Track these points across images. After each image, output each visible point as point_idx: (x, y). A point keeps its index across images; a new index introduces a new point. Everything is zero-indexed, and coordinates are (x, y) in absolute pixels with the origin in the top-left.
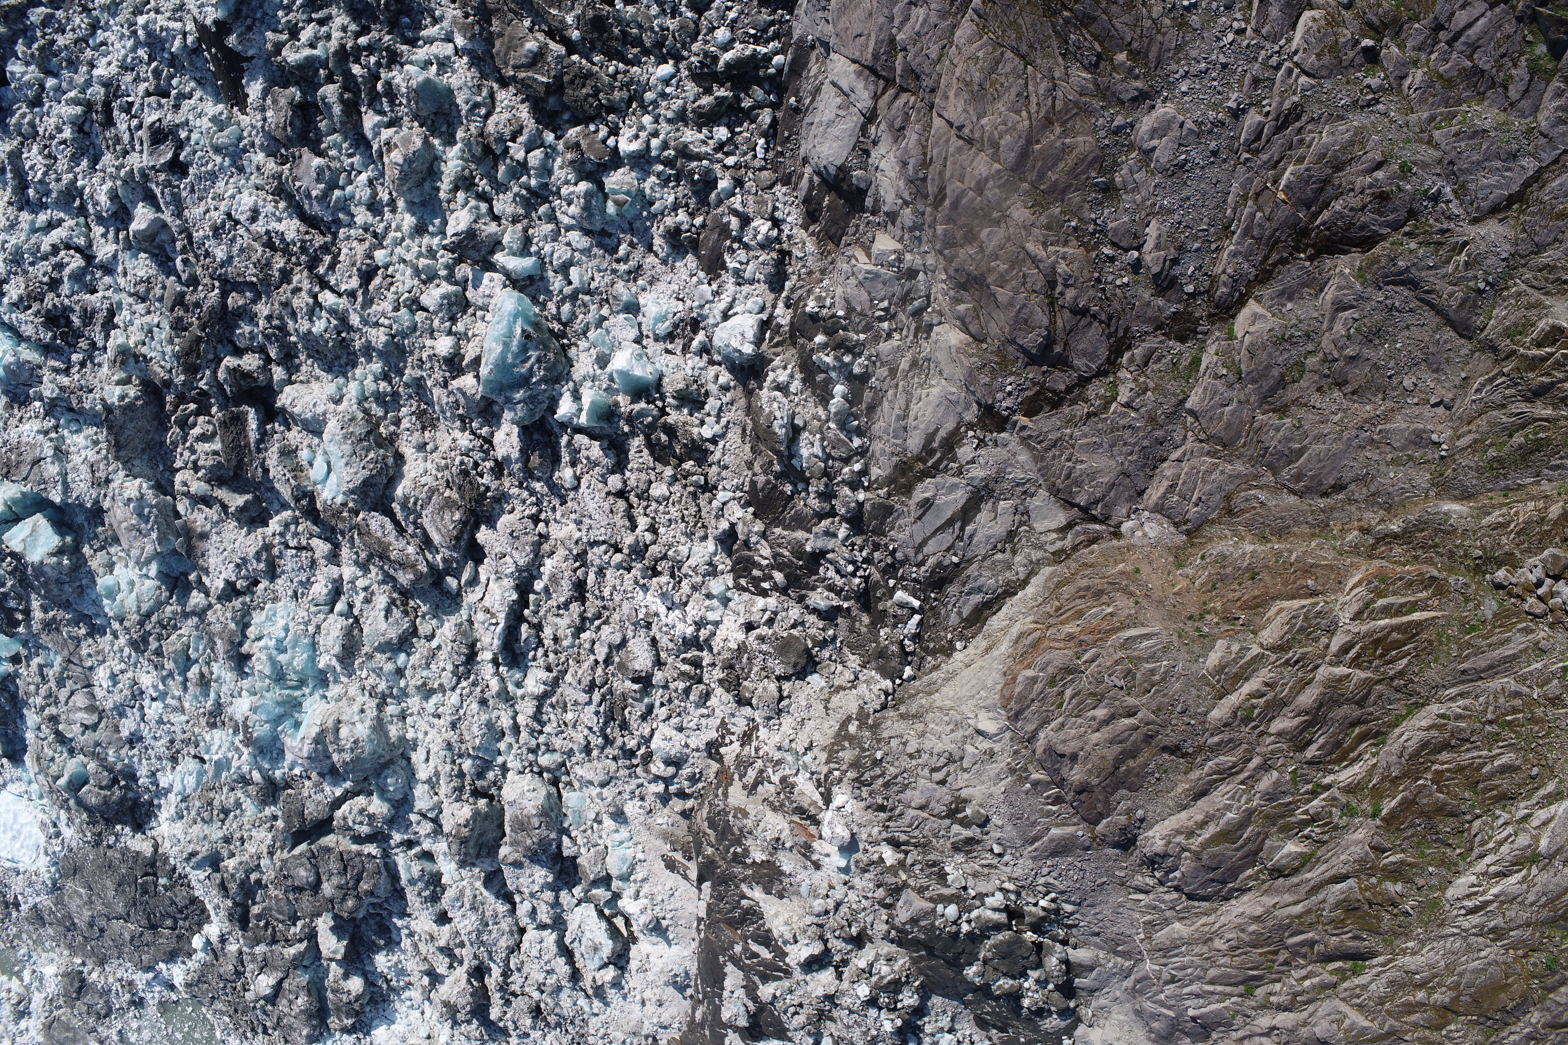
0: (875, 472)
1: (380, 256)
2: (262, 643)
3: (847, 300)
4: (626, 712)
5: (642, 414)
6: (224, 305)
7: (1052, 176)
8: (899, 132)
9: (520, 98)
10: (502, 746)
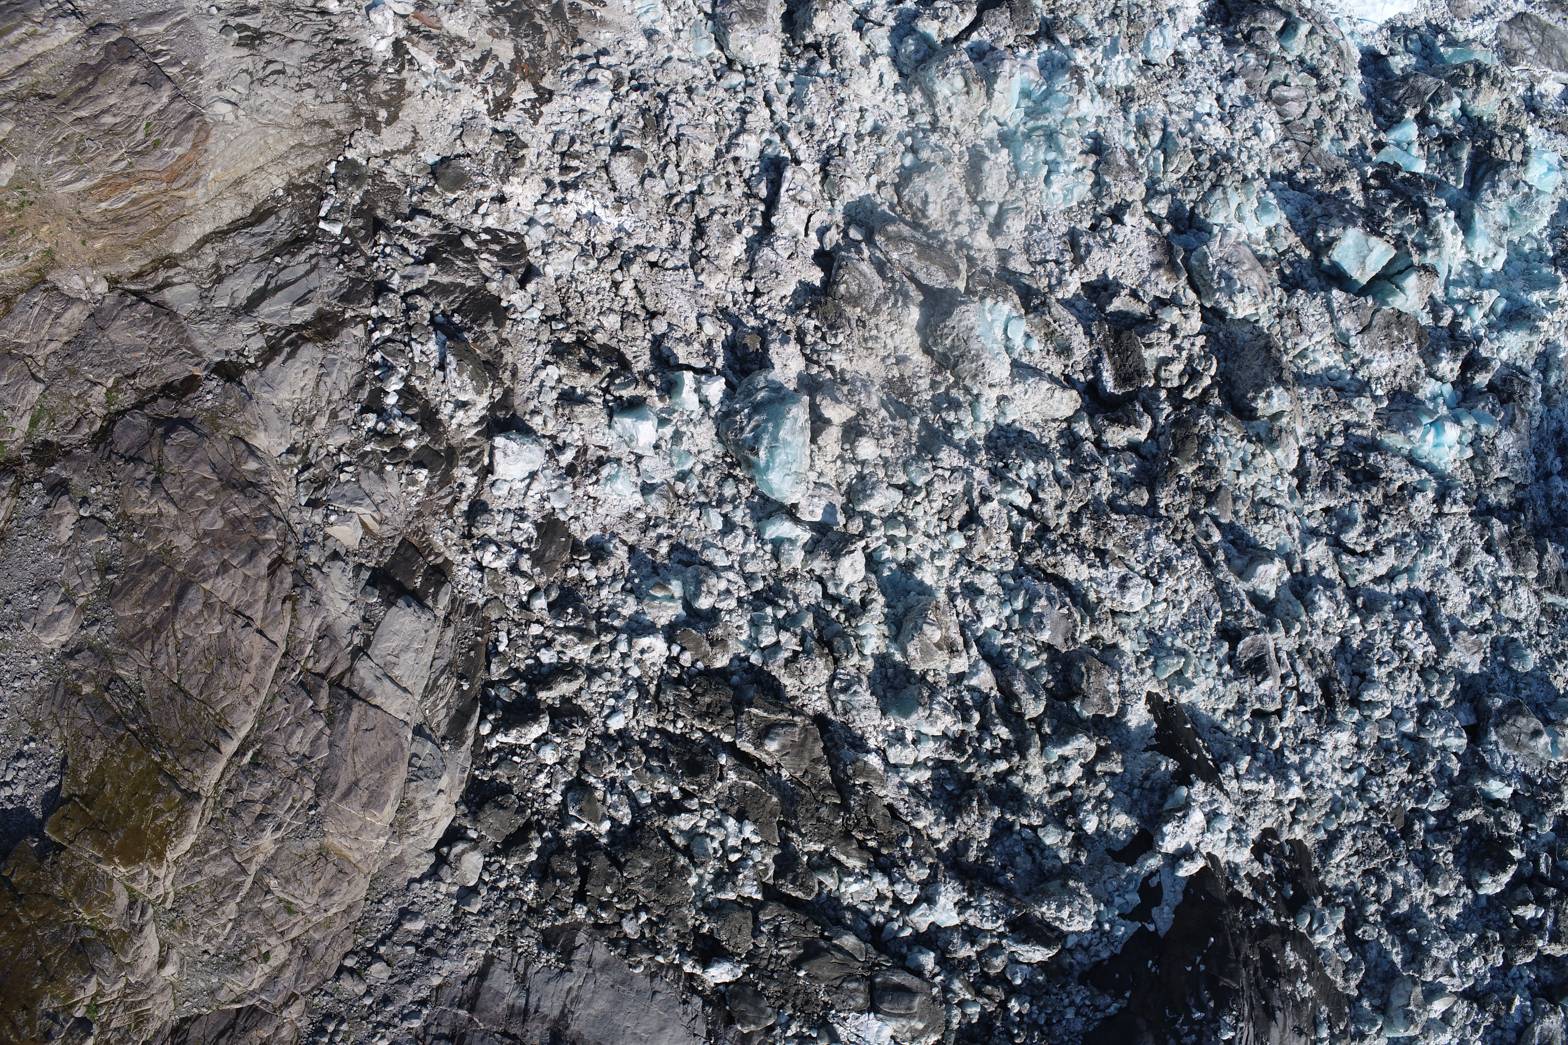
0: (359, 331)
1: (958, 542)
2: (1074, 166)
3: (383, 480)
4: (641, 124)
5: (625, 386)
6: (1152, 491)
7: (155, 578)
8: (326, 633)
9: (799, 702)
10: (789, 90)
